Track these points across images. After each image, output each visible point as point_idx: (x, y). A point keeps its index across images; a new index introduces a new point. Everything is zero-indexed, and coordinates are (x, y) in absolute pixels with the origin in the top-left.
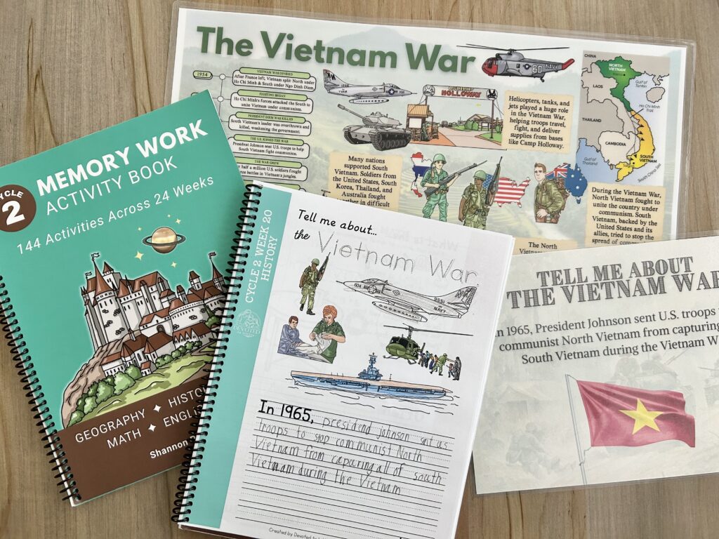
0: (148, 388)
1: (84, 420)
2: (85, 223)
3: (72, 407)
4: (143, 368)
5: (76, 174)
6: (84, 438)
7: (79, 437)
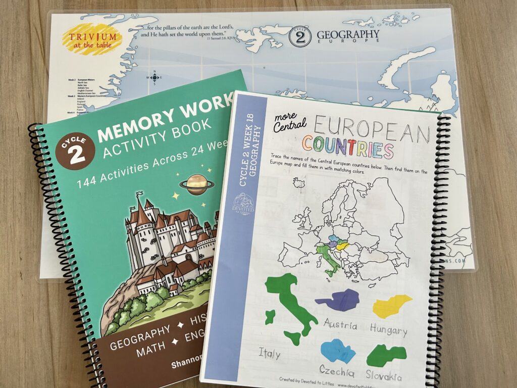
0: (175, 307)
1: (119, 330)
2: (133, 166)
3: (110, 319)
4: (171, 289)
5: (130, 127)
6: (118, 347)
7: (113, 345)
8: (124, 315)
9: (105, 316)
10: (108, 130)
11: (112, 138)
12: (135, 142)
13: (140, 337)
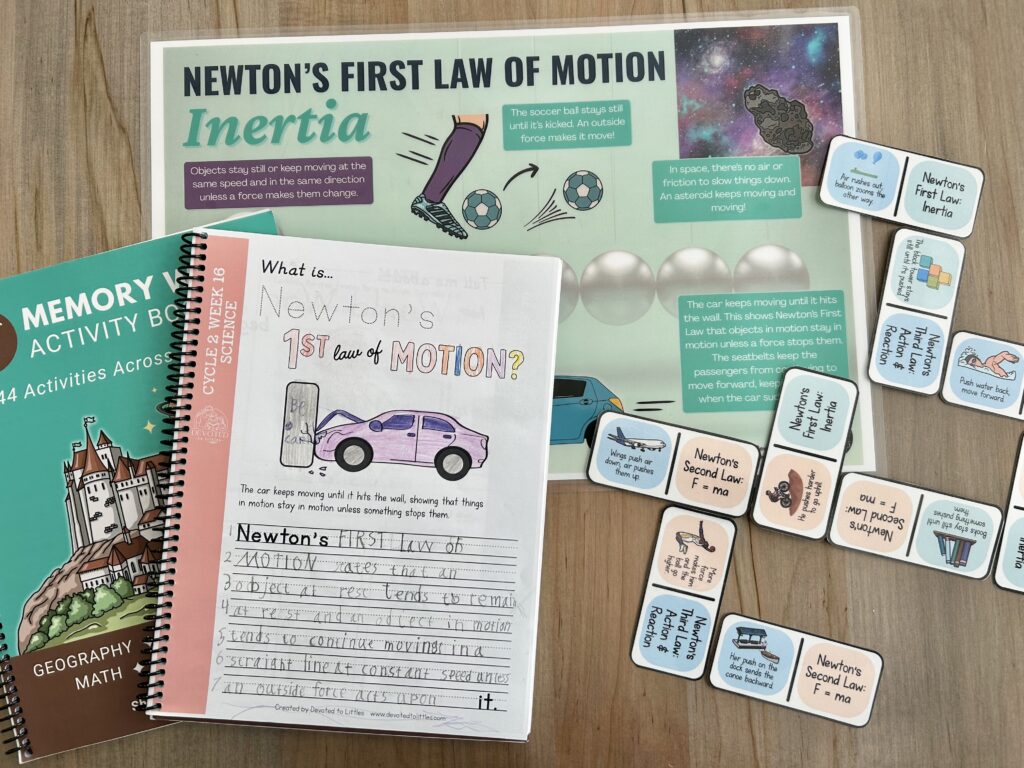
0: (141, 612)
1: (48, 646)
2: (80, 374)
3: (34, 626)
4: (136, 583)
5: (77, 304)
6: (45, 671)
7: (38, 668)
8: (56, 622)
9: (26, 621)
10: (40, 308)
11: (46, 323)
12: (84, 331)
13: (82, 657)
